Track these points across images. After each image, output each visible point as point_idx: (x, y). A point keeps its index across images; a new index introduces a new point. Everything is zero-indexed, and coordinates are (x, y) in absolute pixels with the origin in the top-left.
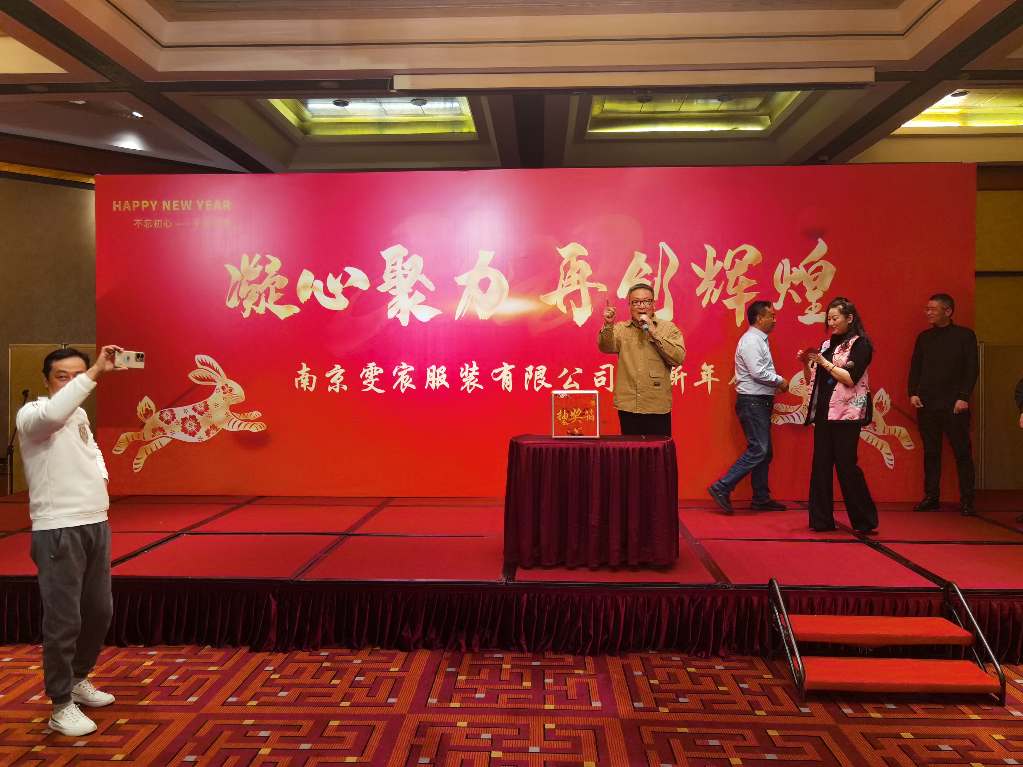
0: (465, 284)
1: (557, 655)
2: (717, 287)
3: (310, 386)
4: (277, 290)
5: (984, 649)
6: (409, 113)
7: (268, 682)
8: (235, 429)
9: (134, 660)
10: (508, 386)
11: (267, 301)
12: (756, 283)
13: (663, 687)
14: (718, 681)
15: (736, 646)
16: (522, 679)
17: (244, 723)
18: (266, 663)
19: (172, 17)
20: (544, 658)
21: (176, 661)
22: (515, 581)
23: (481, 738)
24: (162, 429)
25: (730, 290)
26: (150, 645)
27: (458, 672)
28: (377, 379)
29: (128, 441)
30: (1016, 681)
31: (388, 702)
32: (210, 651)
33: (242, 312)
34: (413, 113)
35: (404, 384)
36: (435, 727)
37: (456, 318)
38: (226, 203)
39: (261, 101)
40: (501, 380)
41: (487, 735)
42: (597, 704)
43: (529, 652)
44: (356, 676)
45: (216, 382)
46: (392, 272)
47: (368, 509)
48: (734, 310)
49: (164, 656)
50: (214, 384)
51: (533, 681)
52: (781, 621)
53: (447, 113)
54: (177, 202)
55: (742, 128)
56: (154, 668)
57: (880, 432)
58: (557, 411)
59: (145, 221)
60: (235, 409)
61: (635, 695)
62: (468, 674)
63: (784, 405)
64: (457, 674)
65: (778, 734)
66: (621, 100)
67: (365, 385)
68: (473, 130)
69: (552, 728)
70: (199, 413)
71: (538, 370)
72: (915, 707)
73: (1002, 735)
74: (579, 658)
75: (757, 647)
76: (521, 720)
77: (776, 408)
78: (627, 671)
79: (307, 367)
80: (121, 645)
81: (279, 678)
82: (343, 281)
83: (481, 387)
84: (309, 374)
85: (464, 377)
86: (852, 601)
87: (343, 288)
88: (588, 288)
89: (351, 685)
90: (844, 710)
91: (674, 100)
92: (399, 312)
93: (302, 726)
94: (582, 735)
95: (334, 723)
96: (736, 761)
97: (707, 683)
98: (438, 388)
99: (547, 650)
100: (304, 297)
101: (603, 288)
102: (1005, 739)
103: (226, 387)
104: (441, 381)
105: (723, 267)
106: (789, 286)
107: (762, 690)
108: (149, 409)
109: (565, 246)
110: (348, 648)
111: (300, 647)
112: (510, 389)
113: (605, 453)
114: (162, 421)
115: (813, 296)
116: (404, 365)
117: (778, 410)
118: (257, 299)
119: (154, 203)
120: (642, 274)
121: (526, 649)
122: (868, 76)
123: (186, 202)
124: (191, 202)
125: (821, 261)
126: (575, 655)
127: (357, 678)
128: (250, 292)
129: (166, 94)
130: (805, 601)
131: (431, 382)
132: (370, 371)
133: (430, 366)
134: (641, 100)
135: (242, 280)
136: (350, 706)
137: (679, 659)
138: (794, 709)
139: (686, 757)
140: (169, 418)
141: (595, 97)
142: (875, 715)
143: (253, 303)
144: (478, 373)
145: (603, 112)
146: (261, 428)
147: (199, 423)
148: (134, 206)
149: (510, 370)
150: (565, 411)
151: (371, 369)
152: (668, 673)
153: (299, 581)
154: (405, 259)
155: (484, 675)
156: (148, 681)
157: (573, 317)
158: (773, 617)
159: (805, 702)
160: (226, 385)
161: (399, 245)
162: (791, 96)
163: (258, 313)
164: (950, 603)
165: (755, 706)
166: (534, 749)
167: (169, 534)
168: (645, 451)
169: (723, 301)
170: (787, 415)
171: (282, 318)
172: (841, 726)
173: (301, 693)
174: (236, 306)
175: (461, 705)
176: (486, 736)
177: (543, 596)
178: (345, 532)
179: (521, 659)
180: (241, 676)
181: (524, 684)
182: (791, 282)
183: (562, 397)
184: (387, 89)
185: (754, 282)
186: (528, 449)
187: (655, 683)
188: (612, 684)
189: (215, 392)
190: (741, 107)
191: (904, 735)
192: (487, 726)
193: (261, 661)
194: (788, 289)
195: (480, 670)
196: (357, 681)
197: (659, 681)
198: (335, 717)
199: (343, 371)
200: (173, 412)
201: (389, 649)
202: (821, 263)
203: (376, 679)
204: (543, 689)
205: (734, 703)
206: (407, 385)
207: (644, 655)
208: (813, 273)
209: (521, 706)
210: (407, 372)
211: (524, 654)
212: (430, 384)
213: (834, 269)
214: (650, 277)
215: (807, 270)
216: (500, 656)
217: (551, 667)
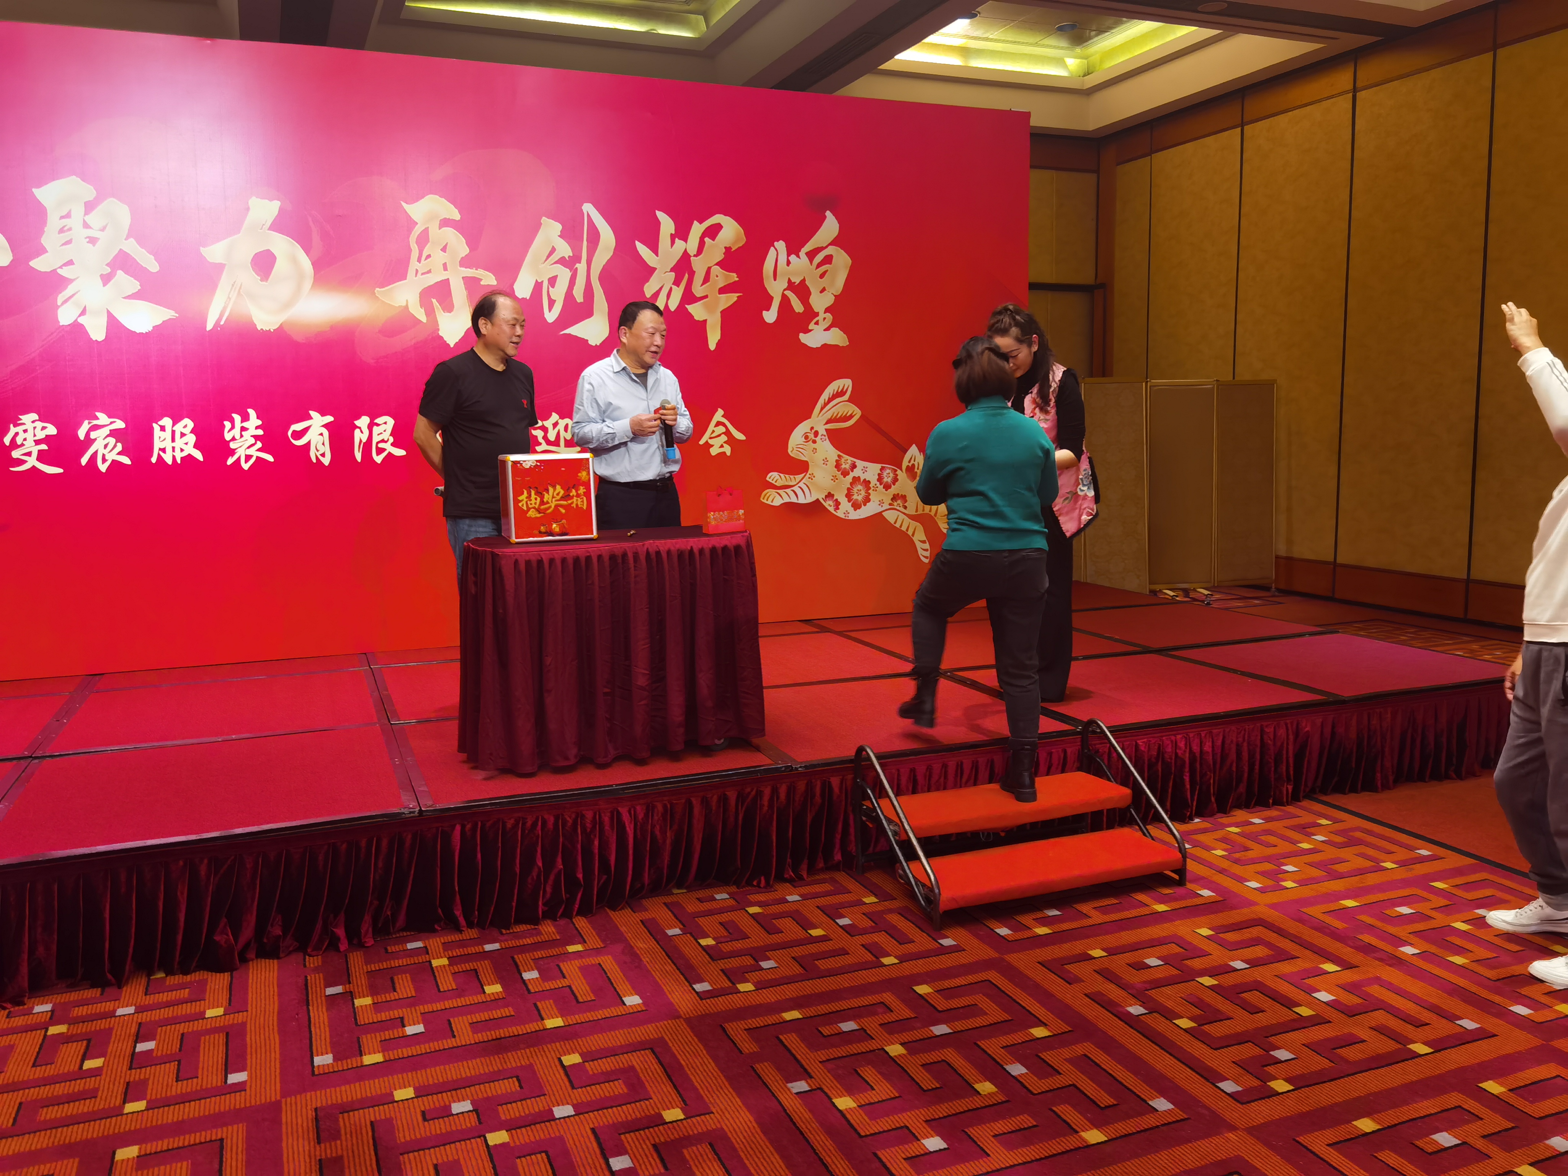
0: (224, 262)
1: (523, 925)
2: (677, 283)
10: (323, 455)
12: (737, 279)
13: (727, 947)
14: (802, 921)
16: (480, 982)
20: (502, 934)
23: (454, 1112)
25: (698, 290)
27: (351, 992)
28: (43, 447)
31: (229, 1081)
35: (104, 455)
36: (351, 1114)
37: (209, 327)
40: (309, 443)
41: (462, 1103)
42: (633, 1000)
43: (473, 928)
44: (136, 1042)
46: (61, 231)
47: (57, 702)
48: (705, 321)
51: (501, 980)
52: (882, 812)
55: (663, 30)
57: (911, 511)
58: (519, 493)
61: (689, 973)
62: (373, 991)
63: (782, 475)
64: (349, 996)
65: (931, 990)
67: (18, 459)
69: (577, 1062)
71: (378, 425)
72: (1085, 908)
73: (1207, 928)
74: (562, 922)
76: (515, 1060)
77: (770, 480)
78: (655, 931)
83: (270, 458)
85: (234, 439)
86: (967, 767)
88: (463, 278)
89: (131, 1062)
90: (998, 931)
92: (83, 312)
94: (635, 1063)
95: (127, 1154)
96: (895, 1050)
97: (790, 928)
98: (179, 462)
101: (488, 278)
102: (1213, 933)
104: (184, 447)
105: (686, 250)
106: (786, 285)
107: (873, 924)
109: (417, 199)
110: (93, 986)
112: (326, 461)
115: (820, 302)
116: (103, 418)
117: (773, 482)
120: (556, 257)
121: (465, 923)
125: (830, 247)
126: (554, 919)
127: (138, 1046)
131: (163, 450)
132: (25, 431)
133: (160, 420)
136: (147, 1109)
137: (725, 896)
138: (932, 944)
139: (820, 1062)
142: (1042, 931)
144: (260, 432)
149: (326, 426)
150: (533, 492)
151: (29, 426)
152: (721, 923)
154: (89, 207)
155: (405, 987)
157: (438, 330)
158: (864, 805)
159: (941, 929)
161: (74, 177)
165: (878, 952)
166: (563, 1111)
169: (687, 306)
170: (787, 490)
172: (1007, 958)
175: (384, 1056)
176: (462, 1107)
177: (489, 825)
178: (27, 754)
179: (462, 944)
181: (489, 989)
182: (789, 280)
185: (734, 277)
187: (710, 943)
188: (641, 960)
191: (1095, 953)
192: (456, 1087)
194: (785, 290)
195: (392, 979)
196: (142, 1053)
197: (714, 939)
198: (124, 1140)
201: (186, 972)
202: (831, 250)
203: (182, 1039)
204: (526, 993)
205: (844, 952)
206: (112, 456)
207: (669, 899)
208: (819, 266)
209: (502, 1033)
210: (110, 430)
211: (461, 933)
212: (162, 454)
213: (849, 261)
214: (570, 263)
215: (811, 260)
216: (419, 944)
217: (523, 949)
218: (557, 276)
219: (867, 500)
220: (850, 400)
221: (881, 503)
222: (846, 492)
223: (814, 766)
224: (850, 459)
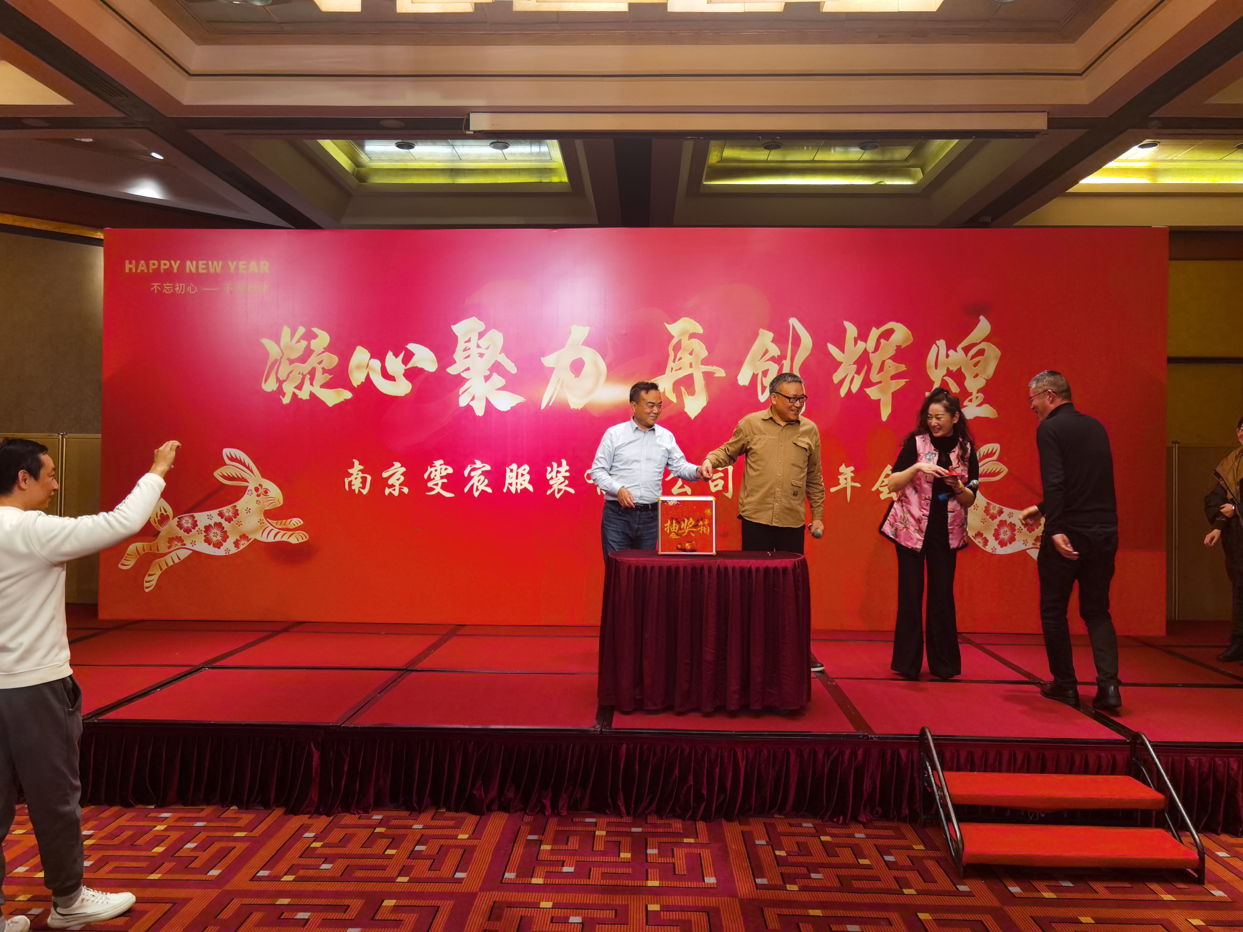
0: (553, 366)
1: (662, 819)
2: (858, 372)
3: (364, 488)
4: (325, 371)
5: (1179, 815)
6: (487, 158)
7: (308, 852)
8: (271, 539)
9: (141, 824)
11: (312, 384)
12: (906, 369)
13: (791, 859)
14: (858, 852)
15: (880, 810)
16: (619, 849)
17: (278, 903)
18: (304, 828)
19: (201, 40)
20: (647, 823)
21: (195, 825)
22: (611, 729)
23: (570, 922)
24: (180, 539)
25: (874, 377)
26: (162, 805)
27: (542, 840)
28: (445, 480)
29: (139, 554)
30: (1217, 853)
31: (455, 876)
32: (235, 813)
33: (281, 397)
34: (491, 158)
35: (477, 487)
36: (513, 909)
37: (543, 407)
38: (265, 265)
39: (308, 142)
41: (577, 917)
42: (711, 880)
43: (629, 816)
44: (417, 845)
45: (248, 482)
46: (465, 350)
47: (432, 640)
48: (879, 401)
49: (180, 819)
50: (245, 484)
51: (633, 851)
52: (934, 780)
53: (533, 158)
54: (205, 262)
55: (889, 182)
56: (168, 833)
58: (665, 522)
59: (165, 285)
60: (271, 515)
61: (757, 870)
62: (554, 842)
64: (540, 842)
65: (931, 918)
66: (743, 147)
67: (431, 487)
68: (565, 179)
69: (657, 909)
70: (226, 520)
72: (1098, 885)
73: (1202, 920)
74: (689, 823)
75: (906, 811)
76: (618, 900)
78: (748, 839)
79: (360, 464)
80: (127, 805)
81: (321, 847)
82: (405, 361)
83: (572, 491)
84: (363, 473)
85: (552, 478)
86: (1020, 756)
87: (405, 370)
88: (703, 372)
89: (410, 855)
90: (1011, 889)
91: (808, 148)
92: (473, 399)
93: (349, 906)
94: (693, 919)
95: (389, 903)
97: (847, 855)
98: (519, 492)
99: (650, 814)
100: (357, 379)
101: (720, 373)
102: (1204, 924)
103: (260, 488)
104: (523, 483)
105: (866, 349)
106: (945, 372)
107: (911, 865)
108: (165, 514)
109: (674, 321)
110: (407, 810)
111: (348, 809)
113: (722, 572)
114: (181, 529)
115: (973, 385)
116: (478, 464)
118: (300, 381)
119: (175, 264)
120: (768, 356)
121: (624, 812)
122: (1039, 122)
123: (215, 263)
124: (221, 262)
125: (983, 343)
126: (684, 820)
127: (417, 847)
128: (291, 372)
129: (192, 131)
130: (963, 754)
131: (511, 484)
132: (436, 470)
133: (511, 465)
134: (768, 147)
135: (281, 358)
136: (408, 882)
137: (810, 825)
138: (949, 886)
140: (189, 525)
141: (713, 143)
142: (1048, 895)
143: (294, 386)
144: (568, 474)
145: (722, 160)
146: (303, 539)
147: (226, 532)
148: (152, 267)
150: (674, 522)
151: (438, 468)
152: (797, 843)
153: (347, 727)
154: (481, 335)
155: (574, 843)
156: (159, 849)
157: (684, 408)
158: (925, 774)
159: (964, 878)
160: (260, 485)
161: (474, 317)
162: (946, 145)
163: (301, 399)
164: (1137, 759)
165: (902, 883)
167: (188, 669)
168: (772, 570)
169: (865, 389)
171: (330, 404)
172: (1006, 908)
173: (348, 865)
174: (275, 390)
175: (544, 881)
176: (575, 919)
177: (645, 747)
178: (404, 667)
179: (619, 825)
180: (273, 845)
181: (623, 855)
182: (948, 368)
183: (671, 504)
184: (462, 129)
185: (903, 368)
186: (630, 567)
187: (782, 854)
188: (728, 856)
189: (246, 494)
190: (887, 157)
191: (1084, 919)
192: (576, 908)
193: (298, 826)
194: (944, 376)
195: (568, 838)
196: (417, 851)
197: (787, 852)
198: (390, 896)
199: (404, 469)
200: (194, 517)
201: (457, 811)
202: (983, 345)
203: (440, 848)
204: (645, 861)
205: (878, 879)
206: (482, 487)
207: (768, 821)
208: (973, 357)
209: (619, 882)
210: (483, 472)
211: (622, 818)
212: (510, 486)
213: (998, 353)
214: (778, 360)
215: (966, 354)
216: (593, 820)
217: (655, 835)
218: (768, 370)
219: (1012, 539)
220: (999, 460)
221: (1025, 542)
222: (993, 532)
223: (886, 738)
224: (998, 506)
